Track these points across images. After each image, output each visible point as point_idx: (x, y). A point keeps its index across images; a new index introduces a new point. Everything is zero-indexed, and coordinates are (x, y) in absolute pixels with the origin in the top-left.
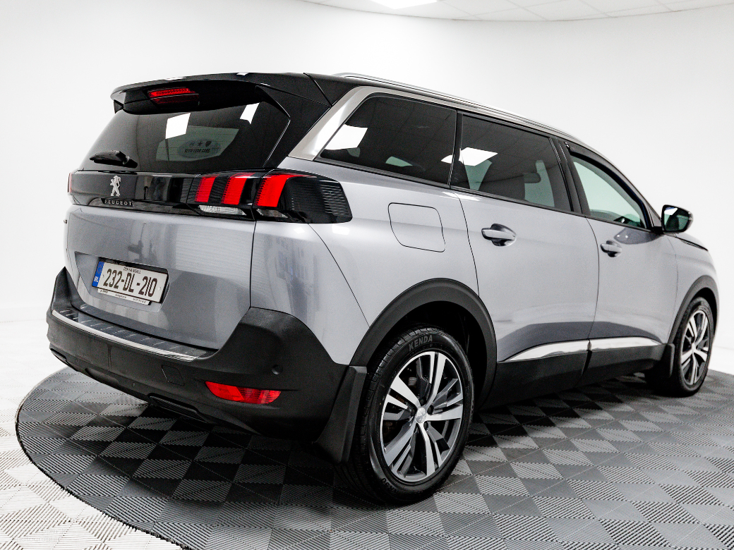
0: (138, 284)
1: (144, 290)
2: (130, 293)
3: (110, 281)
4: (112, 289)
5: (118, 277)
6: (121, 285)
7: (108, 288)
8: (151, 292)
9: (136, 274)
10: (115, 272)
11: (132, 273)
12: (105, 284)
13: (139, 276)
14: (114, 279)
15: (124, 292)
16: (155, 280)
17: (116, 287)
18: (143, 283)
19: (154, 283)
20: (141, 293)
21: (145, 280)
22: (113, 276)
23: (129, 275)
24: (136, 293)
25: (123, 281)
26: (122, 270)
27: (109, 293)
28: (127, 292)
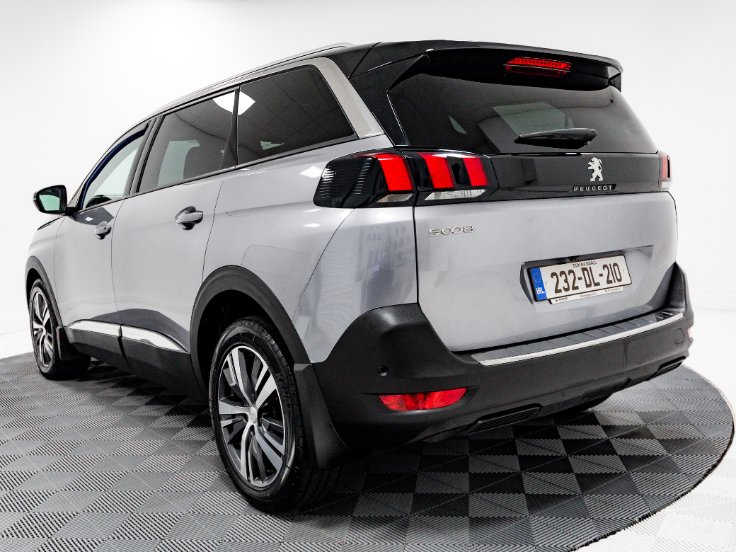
0: (601, 275)
1: (611, 278)
2: (598, 287)
3: (562, 285)
4: (571, 292)
5: (570, 279)
6: (579, 283)
7: (564, 293)
8: (619, 278)
9: (592, 266)
10: (562, 273)
11: (588, 267)
12: (557, 291)
13: (597, 267)
14: (566, 281)
15: (589, 289)
16: (615, 265)
17: (575, 288)
18: (605, 272)
19: (616, 267)
20: (609, 282)
21: (606, 269)
22: (562, 279)
23: (584, 270)
24: (604, 284)
25: (580, 279)
26: (572, 268)
27: (569, 298)
28: (593, 287)
